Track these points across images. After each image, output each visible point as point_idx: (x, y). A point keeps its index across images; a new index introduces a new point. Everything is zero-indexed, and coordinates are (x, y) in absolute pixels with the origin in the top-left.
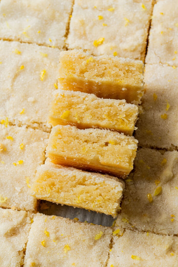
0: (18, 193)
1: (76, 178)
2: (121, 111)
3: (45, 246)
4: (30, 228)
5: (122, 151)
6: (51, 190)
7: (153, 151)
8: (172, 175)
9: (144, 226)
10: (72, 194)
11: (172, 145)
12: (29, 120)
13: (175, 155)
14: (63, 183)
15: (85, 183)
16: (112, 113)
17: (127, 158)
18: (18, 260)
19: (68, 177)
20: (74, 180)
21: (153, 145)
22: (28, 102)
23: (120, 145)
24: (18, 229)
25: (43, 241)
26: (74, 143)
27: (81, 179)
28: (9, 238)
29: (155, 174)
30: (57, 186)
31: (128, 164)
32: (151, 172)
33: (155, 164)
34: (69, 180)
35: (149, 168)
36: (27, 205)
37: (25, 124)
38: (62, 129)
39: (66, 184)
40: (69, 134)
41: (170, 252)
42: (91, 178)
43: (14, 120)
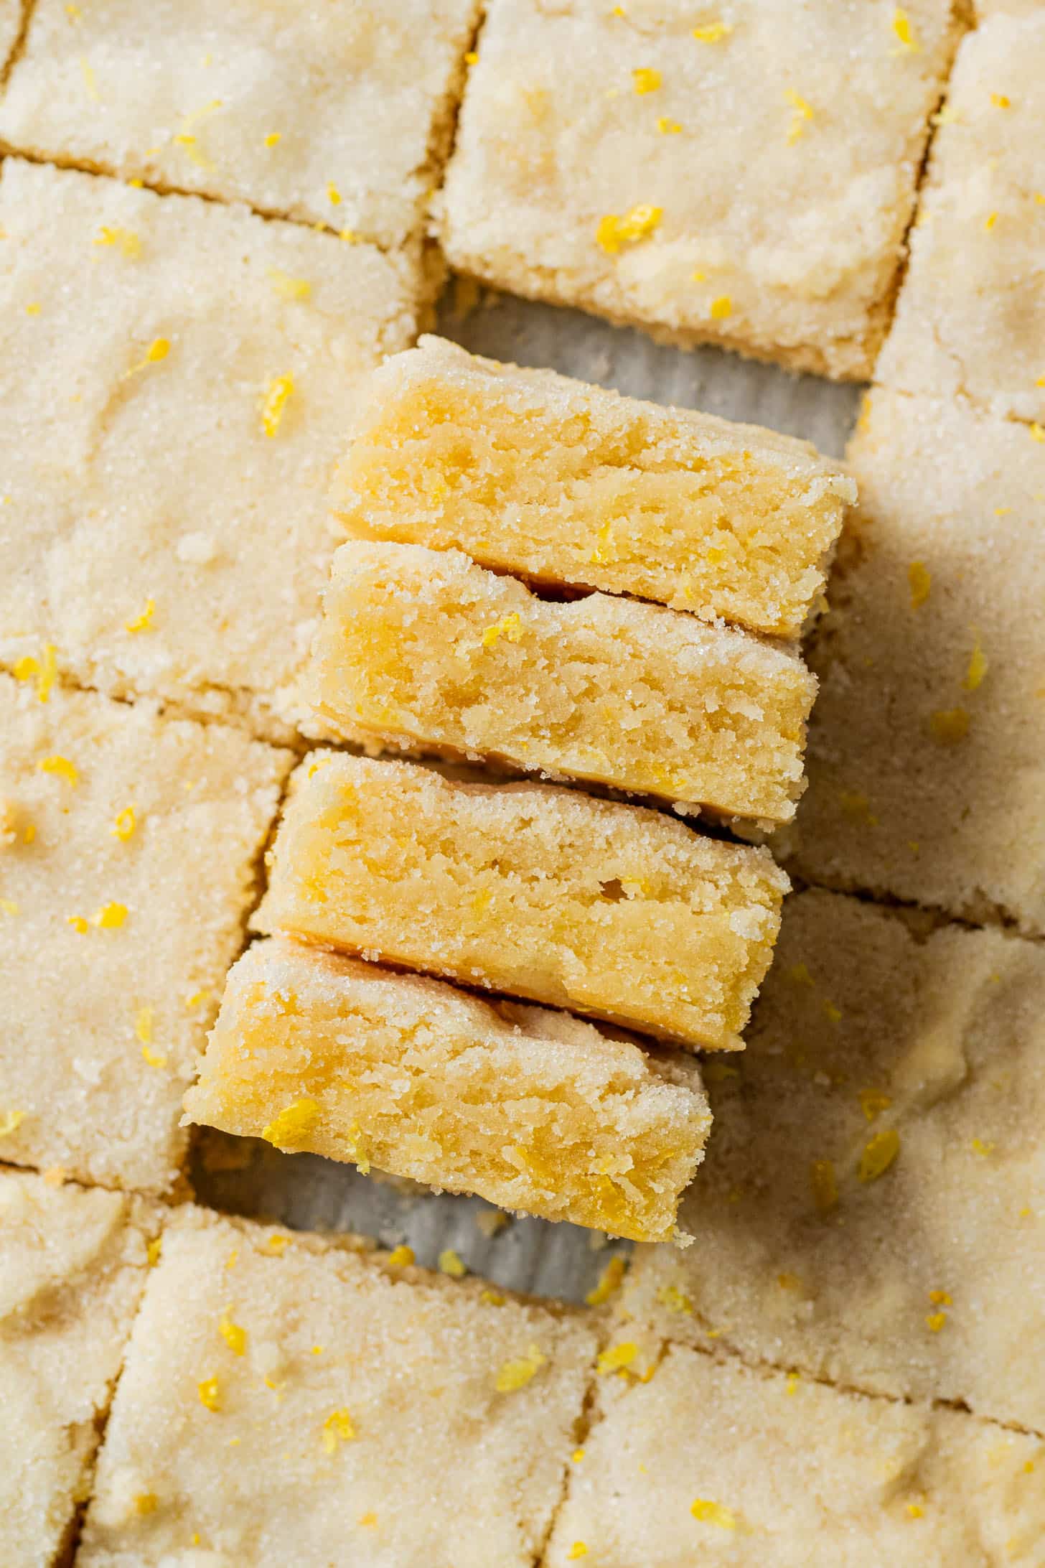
0: (83, 1093)
1: (592, 427)
2: (610, 1130)
3: (215, 1409)
4: (142, 1295)
5: (694, 939)
6: (448, 488)
7: (870, 916)
8: (962, 1075)
9: (779, 1343)
10: (566, 517)
11: (979, 893)
12: (178, 672)
13: (989, 954)
14: (519, 451)
15: (641, 456)
16: (561, 1140)
17: (720, 985)
18: (64, 1478)
19: (546, 420)
20: (581, 438)
21: (869, 881)
22: (177, 560)
23: (686, 900)
24: (74, 1293)
25: (210, 1377)
26: (423, 876)
27: (619, 435)
28: (20, 1347)
29: (867, 1051)
30: (486, 467)
31: (718, 1019)
32: (845, 1038)
33: (872, 993)
34: (549, 436)
35: (836, 1015)
36: (132, 1161)
37: (152, 693)
38: (363, 786)
39: (534, 457)
40: (401, 819)
41: (906, 1498)
42: (674, 435)
43: (92, 665)
